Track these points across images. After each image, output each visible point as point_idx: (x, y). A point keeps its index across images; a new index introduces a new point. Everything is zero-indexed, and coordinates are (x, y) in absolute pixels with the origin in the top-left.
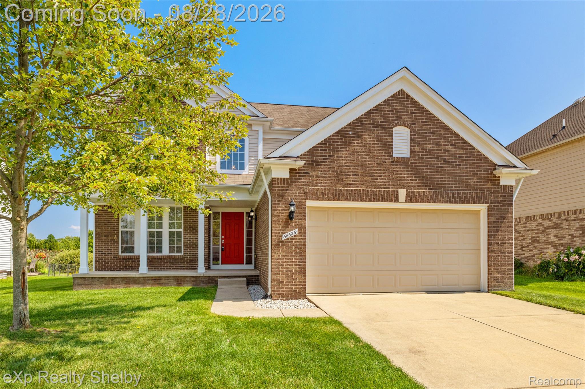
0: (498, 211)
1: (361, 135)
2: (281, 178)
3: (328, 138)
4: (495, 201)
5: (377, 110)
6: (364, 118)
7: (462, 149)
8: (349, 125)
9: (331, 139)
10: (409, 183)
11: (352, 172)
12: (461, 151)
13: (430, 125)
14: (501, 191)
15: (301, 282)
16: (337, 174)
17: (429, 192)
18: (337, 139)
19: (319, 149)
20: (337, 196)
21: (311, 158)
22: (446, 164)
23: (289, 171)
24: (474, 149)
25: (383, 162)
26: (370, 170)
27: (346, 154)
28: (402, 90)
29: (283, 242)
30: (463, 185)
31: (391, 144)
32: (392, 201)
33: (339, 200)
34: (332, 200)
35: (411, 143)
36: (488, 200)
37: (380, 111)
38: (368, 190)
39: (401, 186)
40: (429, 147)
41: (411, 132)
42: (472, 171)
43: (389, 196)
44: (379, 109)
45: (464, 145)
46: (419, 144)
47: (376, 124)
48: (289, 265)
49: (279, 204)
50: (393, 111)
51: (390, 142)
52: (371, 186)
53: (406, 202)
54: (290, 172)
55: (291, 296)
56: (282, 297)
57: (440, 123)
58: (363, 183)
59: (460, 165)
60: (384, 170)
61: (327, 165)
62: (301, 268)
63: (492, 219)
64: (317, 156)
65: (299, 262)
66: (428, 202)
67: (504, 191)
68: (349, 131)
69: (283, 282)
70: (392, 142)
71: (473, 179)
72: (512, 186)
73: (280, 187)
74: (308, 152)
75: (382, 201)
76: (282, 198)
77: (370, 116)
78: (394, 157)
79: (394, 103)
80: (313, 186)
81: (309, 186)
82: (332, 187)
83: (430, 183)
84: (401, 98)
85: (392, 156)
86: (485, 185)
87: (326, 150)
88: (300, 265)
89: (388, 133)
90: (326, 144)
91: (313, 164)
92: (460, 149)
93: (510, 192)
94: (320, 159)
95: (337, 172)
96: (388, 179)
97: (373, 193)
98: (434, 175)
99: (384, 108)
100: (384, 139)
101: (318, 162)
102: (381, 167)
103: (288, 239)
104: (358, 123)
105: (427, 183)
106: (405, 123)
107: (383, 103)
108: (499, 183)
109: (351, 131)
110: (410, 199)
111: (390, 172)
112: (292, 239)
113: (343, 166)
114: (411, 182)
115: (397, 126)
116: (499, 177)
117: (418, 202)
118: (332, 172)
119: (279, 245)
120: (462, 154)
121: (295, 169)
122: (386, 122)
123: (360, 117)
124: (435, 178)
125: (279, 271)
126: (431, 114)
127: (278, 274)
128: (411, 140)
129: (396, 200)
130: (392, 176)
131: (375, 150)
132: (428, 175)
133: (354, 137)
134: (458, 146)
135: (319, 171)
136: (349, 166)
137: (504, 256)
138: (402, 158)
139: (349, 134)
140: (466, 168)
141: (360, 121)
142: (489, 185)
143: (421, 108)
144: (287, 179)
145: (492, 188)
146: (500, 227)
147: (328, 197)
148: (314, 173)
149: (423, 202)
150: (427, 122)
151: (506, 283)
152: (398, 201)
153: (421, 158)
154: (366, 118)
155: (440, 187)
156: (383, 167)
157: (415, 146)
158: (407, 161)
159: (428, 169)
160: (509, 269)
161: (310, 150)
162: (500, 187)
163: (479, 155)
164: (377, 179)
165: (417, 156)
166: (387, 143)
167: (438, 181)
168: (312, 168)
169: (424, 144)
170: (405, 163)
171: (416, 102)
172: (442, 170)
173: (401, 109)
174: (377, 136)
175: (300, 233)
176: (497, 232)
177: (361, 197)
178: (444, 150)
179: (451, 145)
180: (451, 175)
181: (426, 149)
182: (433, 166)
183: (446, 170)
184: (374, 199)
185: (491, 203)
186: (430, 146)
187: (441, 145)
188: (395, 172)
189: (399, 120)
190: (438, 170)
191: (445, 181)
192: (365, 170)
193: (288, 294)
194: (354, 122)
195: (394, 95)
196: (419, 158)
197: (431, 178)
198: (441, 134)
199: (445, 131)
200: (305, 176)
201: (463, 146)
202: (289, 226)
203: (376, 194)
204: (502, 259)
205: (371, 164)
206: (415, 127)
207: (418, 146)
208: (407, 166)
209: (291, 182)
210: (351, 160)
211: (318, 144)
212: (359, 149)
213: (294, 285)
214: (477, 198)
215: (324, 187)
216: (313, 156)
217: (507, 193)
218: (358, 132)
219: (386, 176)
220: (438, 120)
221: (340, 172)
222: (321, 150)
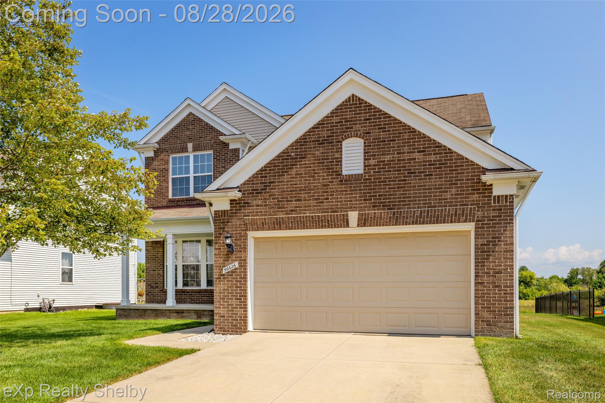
0: (489, 231)
1: (305, 155)
2: (222, 211)
3: (269, 163)
4: (485, 217)
5: (324, 124)
6: (308, 135)
7: (434, 154)
8: (291, 145)
9: (272, 163)
10: (362, 203)
11: (295, 197)
12: (433, 158)
13: (390, 131)
14: (494, 203)
15: (241, 317)
16: (278, 201)
17: (388, 213)
18: (278, 163)
19: (260, 176)
20: (278, 225)
21: (251, 187)
22: (411, 176)
23: (229, 202)
24: (452, 153)
25: (330, 182)
26: (315, 193)
27: (288, 178)
28: (353, 95)
29: (224, 275)
30: (436, 200)
31: (339, 161)
32: (341, 227)
33: (280, 229)
34: (272, 230)
35: (365, 156)
36: (474, 216)
37: (327, 124)
38: (312, 216)
39: (351, 208)
40: (387, 158)
41: (365, 143)
42: (449, 181)
43: (337, 221)
44: (325, 122)
45: (437, 149)
46: (375, 155)
47: (322, 140)
48: (230, 299)
49: (220, 237)
50: (342, 122)
51: (338, 158)
52: (316, 211)
53: (358, 226)
54: (231, 204)
55: (232, 331)
56: (224, 331)
57: (403, 126)
58: (307, 208)
59: (432, 175)
60: (331, 192)
61: (268, 192)
62: (242, 302)
63: (481, 241)
64: (257, 183)
65: (240, 296)
66: (386, 225)
67: (499, 202)
68: (291, 152)
69: (224, 316)
70: (341, 158)
71: (451, 191)
72: (513, 196)
73: (220, 220)
74: (248, 181)
75: (329, 227)
76: (223, 231)
77: (315, 131)
78: (343, 176)
79: (343, 112)
80: (253, 216)
81: (249, 216)
82: (272, 215)
83: (389, 202)
84: (353, 104)
85: (341, 174)
86: (468, 198)
87: (266, 177)
88: (241, 299)
89: (336, 149)
90: (266, 170)
91: (253, 193)
92: (431, 154)
93: (508, 204)
94: (260, 187)
95: (279, 198)
96: (336, 202)
97: (319, 218)
98: (394, 191)
99: (331, 120)
100: (331, 155)
101: (258, 190)
102: (327, 188)
103: (229, 272)
104: (302, 142)
105: (386, 202)
106: (357, 134)
107: (330, 115)
108: (492, 193)
109: (293, 152)
110: (363, 222)
111: (339, 193)
112: (233, 272)
113: (284, 191)
114: (365, 203)
115: (346, 138)
116: (491, 185)
117: (374, 226)
118: (273, 199)
119: (220, 278)
120: (434, 161)
121: (235, 200)
122: (333, 136)
123: (304, 135)
124: (396, 195)
125: (221, 305)
126: (390, 117)
127: (220, 308)
128: (365, 153)
129: (347, 224)
130: (341, 198)
131: (321, 169)
132: (386, 192)
133: (297, 158)
134: (428, 151)
135: (259, 199)
136: (291, 191)
137: (498, 291)
138: (352, 175)
139: (290, 155)
140: (440, 178)
141: (304, 139)
142: (475, 197)
143: (377, 112)
144: (227, 210)
145: (479, 201)
146: (493, 252)
147: (269, 226)
148: (255, 202)
149: (380, 226)
150: (385, 128)
151: (502, 327)
152: (348, 226)
153: (378, 172)
154: (310, 135)
155: (403, 205)
156: (330, 188)
157: (370, 159)
158: (358, 178)
159: (387, 185)
160: (506, 308)
161: (250, 178)
162: (492, 198)
163: (459, 159)
164: (323, 202)
165: (372, 171)
166: (335, 160)
167: (400, 198)
168: (252, 197)
169: (381, 155)
170: (357, 180)
171: (371, 105)
172: (406, 184)
173: (352, 118)
174: (323, 153)
175: (240, 266)
176: (488, 259)
177: (304, 224)
178: (408, 159)
179: (418, 152)
180: (419, 190)
181: (384, 161)
182: (393, 181)
183: (410, 183)
184: (319, 225)
185: (477, 221)
186: (389, 156)
187: (404, 153)
188: (344, 193)
189: (350, 131)
190: (400, 184)
191: (410, 197)
192: (309, 193)
193: (229, 328)
194: (296, 142)
195: (343, 102)
196: (374, 172)
197: (391, 195)
198: (405, 139)
199: (410, 136)
200: (245, 206)
201: (435, 150)
202: (230, 259)
203: (322, 220)
204: (496, 294)
205: (315, 186)
206: (370, 136)
207: (373, 159)
208: (360, 183)
209: (232, 213)
210: (293, 184)
211: (258, 171)
212: (302, 171)
213: (235, 320)
214: (456, 216)
215: (265, 216)
216: (253, 184)
217: (503, 206)
218: (300, 152)
219: (333, 198)
220: (401, 122)
221: (282, 198)
222: (261, 177)
